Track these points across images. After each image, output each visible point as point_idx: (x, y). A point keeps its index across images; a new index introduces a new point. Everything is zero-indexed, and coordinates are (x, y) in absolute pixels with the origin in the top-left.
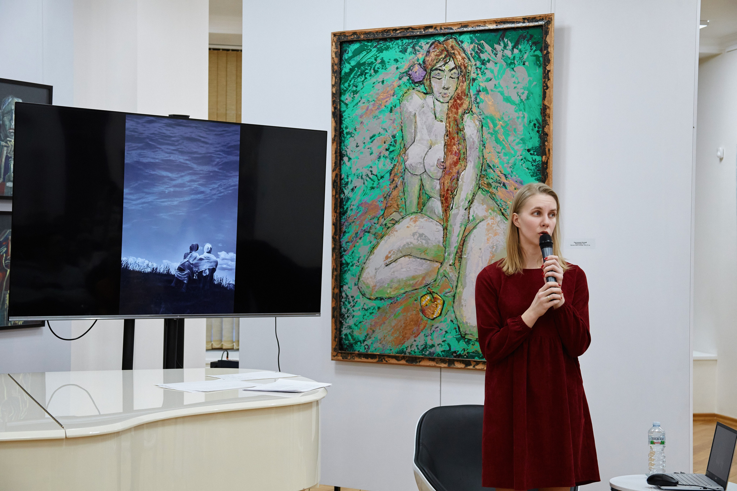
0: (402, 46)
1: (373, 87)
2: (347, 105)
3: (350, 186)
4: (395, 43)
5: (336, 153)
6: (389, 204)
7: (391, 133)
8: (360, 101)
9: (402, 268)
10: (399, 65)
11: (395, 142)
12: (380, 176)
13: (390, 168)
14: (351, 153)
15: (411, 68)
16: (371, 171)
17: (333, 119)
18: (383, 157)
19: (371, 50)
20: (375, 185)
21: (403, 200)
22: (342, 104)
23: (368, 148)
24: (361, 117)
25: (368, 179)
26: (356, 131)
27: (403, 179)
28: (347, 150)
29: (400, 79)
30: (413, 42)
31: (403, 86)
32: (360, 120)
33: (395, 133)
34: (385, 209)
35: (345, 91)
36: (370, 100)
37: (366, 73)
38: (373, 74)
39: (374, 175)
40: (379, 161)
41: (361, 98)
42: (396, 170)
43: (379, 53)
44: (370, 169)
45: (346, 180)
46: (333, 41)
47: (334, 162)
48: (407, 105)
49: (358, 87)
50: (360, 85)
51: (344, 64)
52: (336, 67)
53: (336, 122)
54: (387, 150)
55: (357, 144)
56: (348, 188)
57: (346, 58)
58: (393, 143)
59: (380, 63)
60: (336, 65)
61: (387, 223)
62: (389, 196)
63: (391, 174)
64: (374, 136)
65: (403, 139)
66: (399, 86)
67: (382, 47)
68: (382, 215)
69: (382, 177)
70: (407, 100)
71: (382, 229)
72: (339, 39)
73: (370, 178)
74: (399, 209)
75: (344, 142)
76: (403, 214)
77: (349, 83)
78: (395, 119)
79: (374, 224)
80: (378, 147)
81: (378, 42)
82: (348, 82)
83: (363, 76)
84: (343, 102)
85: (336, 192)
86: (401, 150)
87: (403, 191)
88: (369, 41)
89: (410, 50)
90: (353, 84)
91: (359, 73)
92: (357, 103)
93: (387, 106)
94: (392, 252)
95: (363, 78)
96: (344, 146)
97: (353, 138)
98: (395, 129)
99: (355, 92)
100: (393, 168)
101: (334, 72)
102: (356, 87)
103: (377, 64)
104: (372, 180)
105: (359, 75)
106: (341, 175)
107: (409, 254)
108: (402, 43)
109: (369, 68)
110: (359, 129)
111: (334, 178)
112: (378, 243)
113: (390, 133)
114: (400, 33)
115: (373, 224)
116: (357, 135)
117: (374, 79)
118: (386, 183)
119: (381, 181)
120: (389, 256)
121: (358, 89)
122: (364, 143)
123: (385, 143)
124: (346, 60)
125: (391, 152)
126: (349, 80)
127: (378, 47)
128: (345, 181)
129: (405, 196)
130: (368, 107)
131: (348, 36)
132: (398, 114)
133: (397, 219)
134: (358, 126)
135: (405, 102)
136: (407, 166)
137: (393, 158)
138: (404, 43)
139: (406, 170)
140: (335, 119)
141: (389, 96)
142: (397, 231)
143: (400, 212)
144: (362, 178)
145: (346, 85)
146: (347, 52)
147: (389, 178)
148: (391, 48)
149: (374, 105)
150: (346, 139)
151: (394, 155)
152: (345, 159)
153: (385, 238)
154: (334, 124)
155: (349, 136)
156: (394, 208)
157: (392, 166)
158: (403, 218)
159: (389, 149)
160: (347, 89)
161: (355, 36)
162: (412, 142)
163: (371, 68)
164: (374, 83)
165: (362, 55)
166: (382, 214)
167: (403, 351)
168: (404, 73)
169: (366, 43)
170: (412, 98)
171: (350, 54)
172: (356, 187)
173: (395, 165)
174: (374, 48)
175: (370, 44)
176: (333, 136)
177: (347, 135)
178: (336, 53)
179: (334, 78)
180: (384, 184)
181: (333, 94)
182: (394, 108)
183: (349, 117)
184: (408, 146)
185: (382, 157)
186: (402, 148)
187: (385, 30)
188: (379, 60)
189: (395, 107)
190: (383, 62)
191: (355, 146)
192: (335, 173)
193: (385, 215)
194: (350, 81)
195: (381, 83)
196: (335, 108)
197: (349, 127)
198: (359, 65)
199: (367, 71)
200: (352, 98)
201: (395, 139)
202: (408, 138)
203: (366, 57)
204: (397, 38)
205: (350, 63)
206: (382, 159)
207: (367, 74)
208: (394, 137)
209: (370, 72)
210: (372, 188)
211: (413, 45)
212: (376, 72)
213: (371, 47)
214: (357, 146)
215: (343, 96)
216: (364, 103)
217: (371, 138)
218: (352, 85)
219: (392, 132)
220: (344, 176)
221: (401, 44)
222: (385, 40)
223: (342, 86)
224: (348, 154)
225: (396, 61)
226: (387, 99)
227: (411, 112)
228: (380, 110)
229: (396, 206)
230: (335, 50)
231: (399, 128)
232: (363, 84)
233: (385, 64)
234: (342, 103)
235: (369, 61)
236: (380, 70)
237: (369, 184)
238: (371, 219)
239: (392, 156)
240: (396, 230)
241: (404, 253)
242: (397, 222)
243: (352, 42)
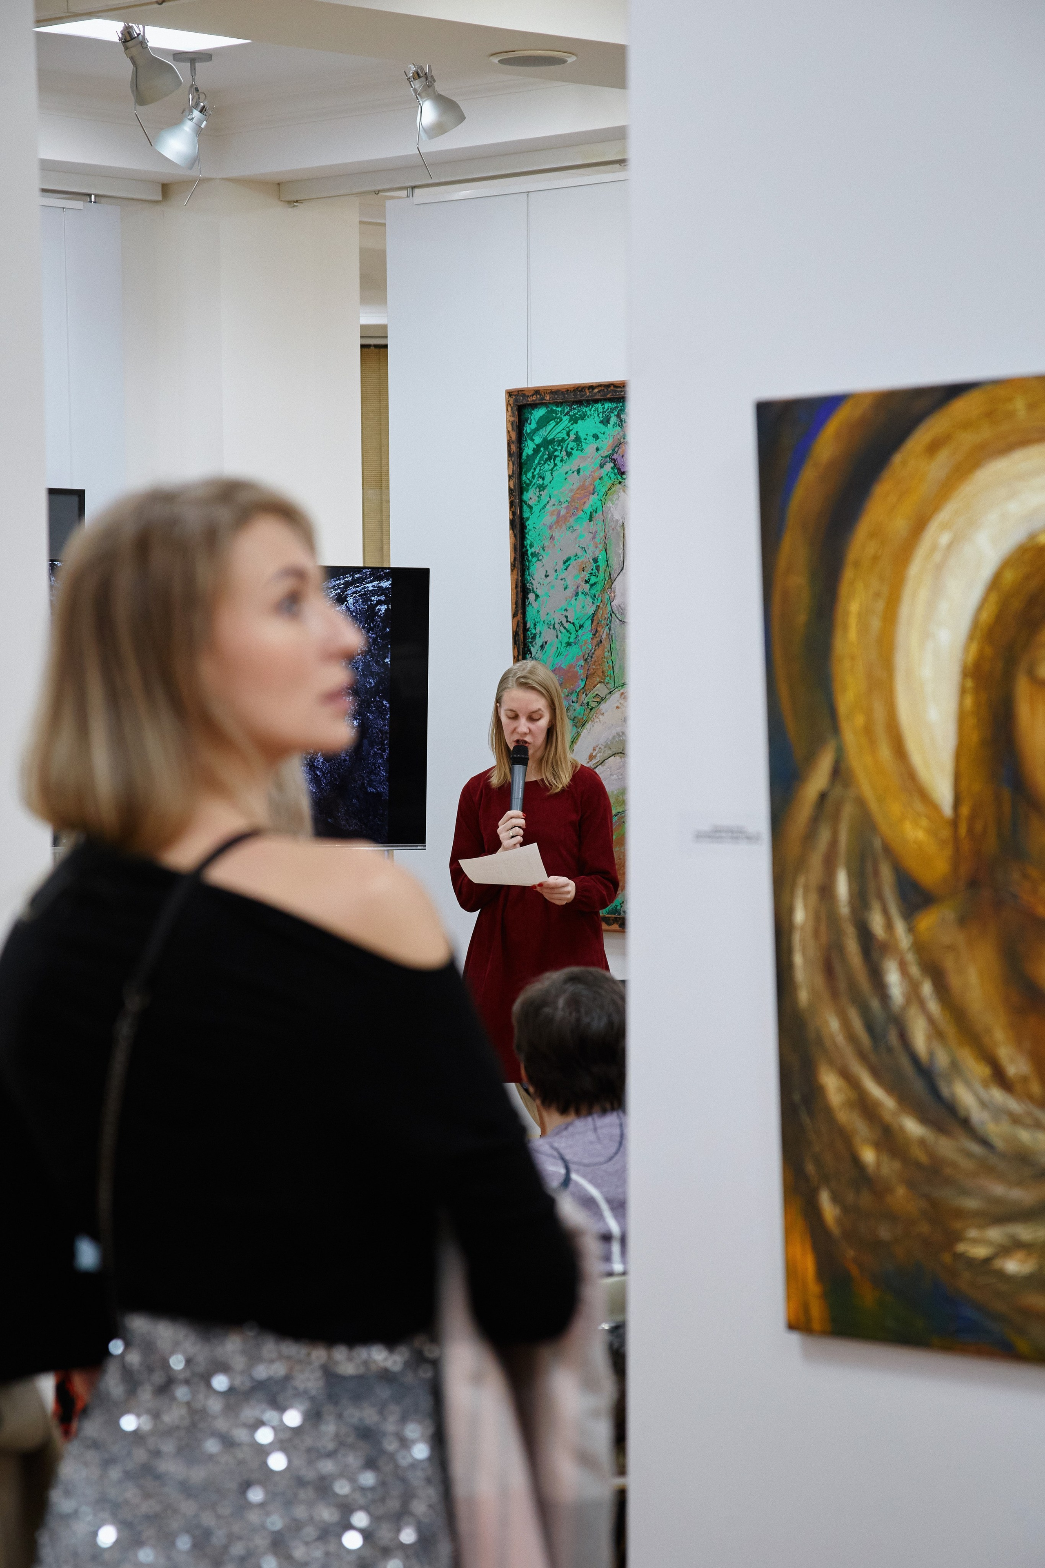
0: (603, 412)
1: (565, 479)
2: (531, 508)
3: (539, 641)
4: (593, 409)
5: (516, 587)
6: (591, 671)
7: (591, 554)
8: (548, 502)
9: (612, 775)
10: (599, 443)
11: (598, 568)
12: (578, 625)
13: (591, 611)
14: (538, 586)
15: (616, 449)
16: (566, 617)
17: (511, 531)
18: (582, 593)
19: (561, 420)
20: (572, 640)
21: (611, 663)
22: (525, 507)
23: (562, 579)
24: (551, 528)
25: (562, 628)
26: (544, 550)
27: (610, 629)
28: (533, 581)
29: (602, 466)
30: (617, 407)
31: (606, 479)
32: (548, 534)
33: (597, 553)
34: (587, 679)
35: (528, 485)
36: (561, 500)
37: (556, 457)
38: (565, 458)
39: (570, 622)
40: (576, 600)
41: (550, 498)
42: (599, 615)
43: (572, 424)
44: (565, 613)
45: (534, 631)
46: (508, 404)
47: (514, 601)
48: (611, 509)
49: (546, 479)
50: (548, 475)
51: (526, 440)
52: (513, 447)
53: (515, 536)
54: (587, 582)
55: (547, 572)
56: (536, 644)
57: (528, 431)
58: (595, 570)
59: (574, 441)
60: (513, 442)
61: (590, 700)
62: (592, 657)
63: (592, 621)
64: (569, 559)
65: (608, 564)
66: (601, 479)
67: (577, 414)
68: (583, 688)
69: (581, 626)
70: (611, 500)
71: (582, 712)
72: (516, 400)
73: (565, 628)
74: (605, 679)
75: (528, 569)
76: (611, 686)
77: (533, 473)
78: (596, 532)
79: (573, 702)
80: (574, 577)
81: (570, 406)
82: (532, 470)
83: (552, 461)
84: (525, 502)
85: (519, 652)
86: (606, 582)
87: (609, 648)
88: (558, 404)
89: (613, 419)
90: (538, 474)
91: (546, 456)
92: (545, 506)
93: (585, 510)
94: (598, 749)
95: (552, 465)
96: (529, 575)
97: (541, 562)
98: (596, 547)
99: (542, 488)
100: (596, 611)
101: (510, 454)
102: (543, 479)
103: (570, 443)
104: (568, 631)
105: (547, 460)
106: (525, 624)
107: (620, 751)
108: (604, 408)
109: (560, 448)
110: (548, 547)
111: (515, 630)
112: (578, 735)
113: (590, 556)
114: (599, 392)
115: (571, 704)
116: (546, 556)
117: (566, 467)
118: (586, 635)
119: (580, 632)
120: (594, 754)
121: (546, 482)
122: (556, 571)
123: (583, 571)
124: (528, 434)
125: (592, 585)
126: (533, 468)
127: (571, 414)
128: (531, 634)
129: (613, 658)
130: (560, 511)
131: (528, 396)
132: (600, 523)
133: (603, 695)
134: (547, 543)
135: (609, 504)
136: (615, 609)
137: (595, 596)
138: (606, 408)
139: (613, 615)
140: (514, 532)
141: (588, 494)
142: (603, 714)
143: (607, 683)
144: (554, 628)
145: (530, 475)
146: (529, 422)
147: (590, 628)
148: (588, 417)
149: (567, 508)
150: (531, 564)
151: (597, 590)
152: (531, 596)
153: (588, 726)
154: (513, 539)
155: (535, 559)
156: (599, 676)
157: (594, 608)
158: (610, 693)
159: (589, 580)
160: (531, 482)
161: (538, 396)
162: (620, 569)
163: (562, 448)
164: (566, 473)
165: (549, 427)
166: (582, 686)
167: (616, 908)
168: (606, 457)
169: (554, 408)
170: (618, 499)
171: (533, 426)
172: (546, 643)
173: (598, 607)
174: (565, 415)
175: (559, 409)
176: (513, 559)
177: (533, 557)
178: (512, 424)
179: (511, 464)
180: (584, 638)
181: (511, 491)
182: (594, 514)
183: (534, 528)
184: (615, 575)
185: (580, 593)
186: (607, 579)
187: (577, 388)
188: (573, 436)
189: (596, 512)
190: (577, 439)
191: (543, 577)
192: (516, 619)
193: (586, 688)
194: (535, 469)
195: (576, 473)
196: (513, 513)
197: (535, 545)
198: (546, 443)
199: (556, 453)
200: (538, 497)
201: (598, 564)
202: (615, 562)
203: (555, 430)
204: (596, 401)
205: (533, 440)
206: (581, 596)
207: (557, 459)
208: (596, 560)
209: (561, 456)
210: (569, 644)
211: (618, 412)
212: (569, 454)
213: (561, 414)
214: (547, 576)
215: (525, 493)
216: (554, 505)
217: (565, 563)
218: (537, 476)
219: (593, 553)
220: (530, 624)
221: (602, 411)
222: (580, 403)
223: (524, 478)
224: (535, 590)
225: (596, 437)
226: (585, 500)
227: (617, 521)
228: (576, 517)
229: (601, 674)
230: (512, 419)
231: (601, 546)
232: (551, 474)
233: (581, 442)
234: (524, 505)
235: (560, 436)
236: (574, 452)
237: (564, 637)
238: (568, 696)
239: (593, 592)
240: (602, 712)
241: (614, 750)
242: (602, 699)
243: (534, 406)
